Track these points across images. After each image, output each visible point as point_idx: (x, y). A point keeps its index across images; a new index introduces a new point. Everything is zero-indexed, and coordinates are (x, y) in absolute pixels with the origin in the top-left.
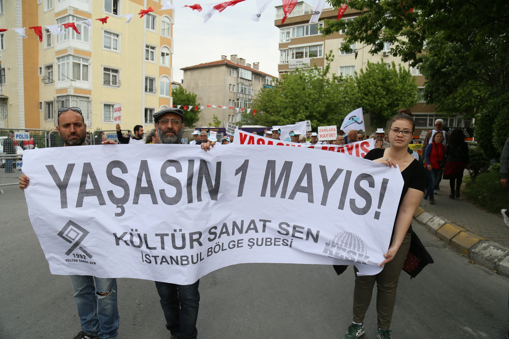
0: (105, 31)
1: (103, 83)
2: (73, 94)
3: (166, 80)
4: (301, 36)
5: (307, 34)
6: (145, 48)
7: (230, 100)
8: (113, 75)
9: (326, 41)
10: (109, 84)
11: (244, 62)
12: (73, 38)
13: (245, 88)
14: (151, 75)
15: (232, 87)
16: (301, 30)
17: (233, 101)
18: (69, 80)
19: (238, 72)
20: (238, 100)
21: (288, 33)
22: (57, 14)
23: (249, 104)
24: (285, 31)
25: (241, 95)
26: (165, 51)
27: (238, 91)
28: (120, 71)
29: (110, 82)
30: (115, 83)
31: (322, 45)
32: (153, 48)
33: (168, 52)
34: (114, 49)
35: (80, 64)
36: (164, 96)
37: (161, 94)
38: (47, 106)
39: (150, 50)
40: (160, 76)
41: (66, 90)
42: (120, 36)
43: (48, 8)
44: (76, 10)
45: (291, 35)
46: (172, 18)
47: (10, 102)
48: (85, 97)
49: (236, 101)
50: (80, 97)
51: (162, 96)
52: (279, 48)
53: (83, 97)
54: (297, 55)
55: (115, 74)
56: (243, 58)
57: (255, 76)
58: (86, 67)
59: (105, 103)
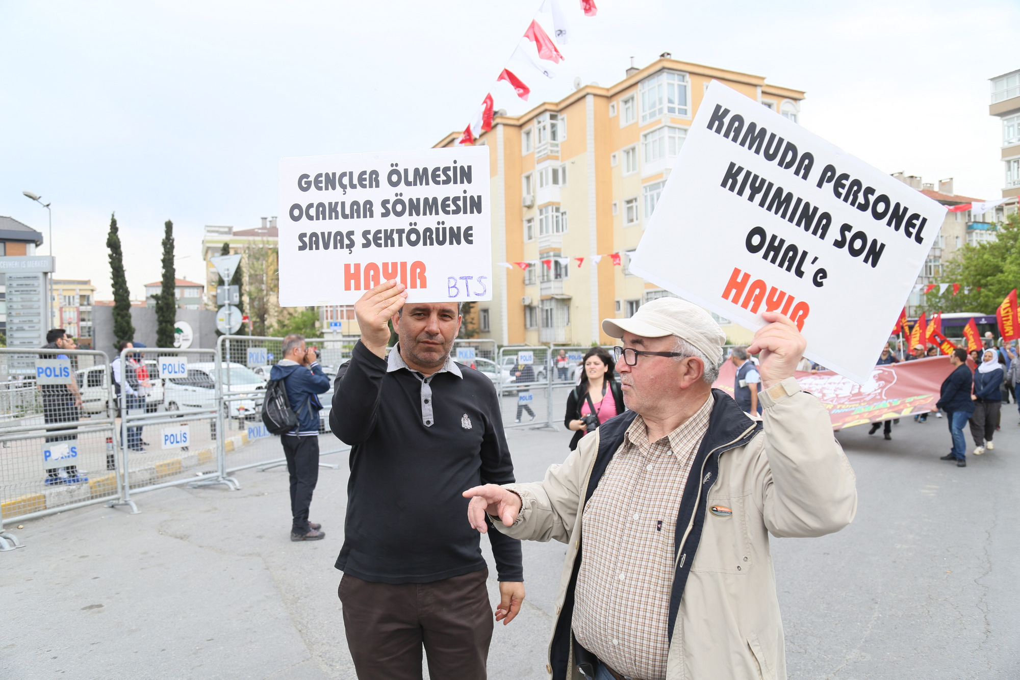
11: (920, 181)
22: (644, 180)
23: (935, 266)
38: (629, 306)
43: (628, 171)
47: (574, 303)
52: (1003, 157)
56: (915, 175)
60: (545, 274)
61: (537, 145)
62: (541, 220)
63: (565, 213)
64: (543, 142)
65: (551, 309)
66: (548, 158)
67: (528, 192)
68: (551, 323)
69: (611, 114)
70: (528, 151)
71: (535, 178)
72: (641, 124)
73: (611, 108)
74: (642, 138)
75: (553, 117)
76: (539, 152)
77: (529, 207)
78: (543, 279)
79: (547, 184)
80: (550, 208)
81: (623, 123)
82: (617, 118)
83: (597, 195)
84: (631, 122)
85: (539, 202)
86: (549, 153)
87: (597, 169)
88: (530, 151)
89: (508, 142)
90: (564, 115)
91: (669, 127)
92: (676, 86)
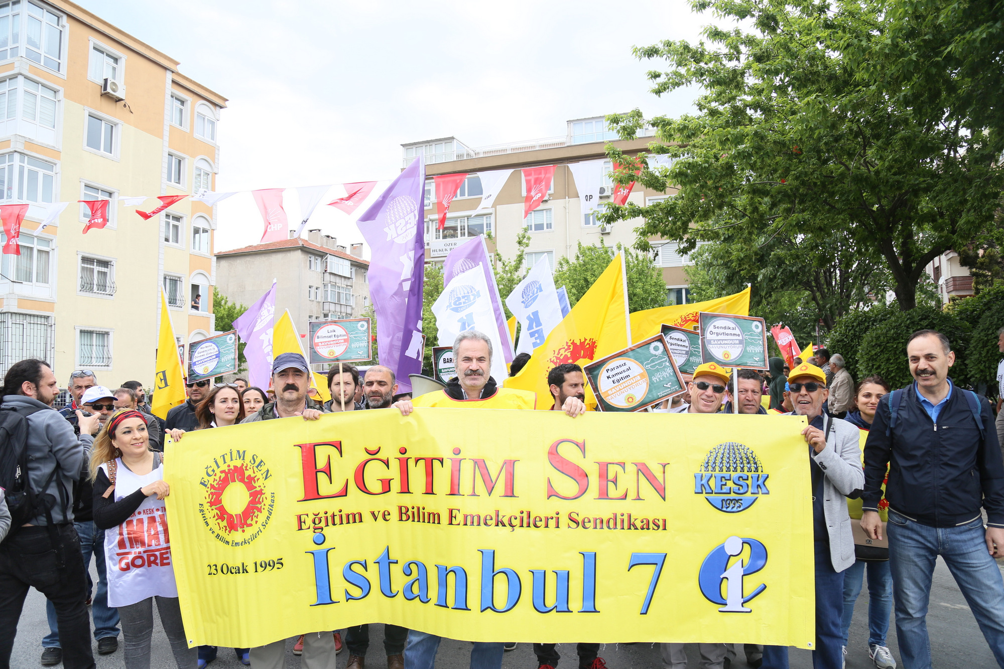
0: (88, 186)
1: (79, 288)
2: (14, 310)
3: (201, 281)
6: (164, 219)
7: (310, 317)
8: (99, 272)
9: (499, 207)
10: (91, 290)
11: (334, 243)
13: (339, 293)
14: (175, 273)
15: (313, 290)
17: (316, 318)
18: (7, 281)
19: (326, 262)
20: (326, 316)
21: (428, 192)
25: (332, 307)
26: (202, 224)
27: (326, 298)
28: (114, 263)
29: (92, 284)
30: (103, 287)
31: (491, 214)
32: (178, 219)
33: (207, 227)
39: (172, 222)
40: (190, 272)
42: (115, 196)
44: (29, 143)
46: (214, 162)
48: (41, 317)
50: (30, 315)
53: (37, 316)
54: (446, 232)
55: (103, 269)
56: (331, 235)
57: (356, 270)
58: (44, 255)
59: (83, 329)
91: (26, 78)
92: (44, 24)
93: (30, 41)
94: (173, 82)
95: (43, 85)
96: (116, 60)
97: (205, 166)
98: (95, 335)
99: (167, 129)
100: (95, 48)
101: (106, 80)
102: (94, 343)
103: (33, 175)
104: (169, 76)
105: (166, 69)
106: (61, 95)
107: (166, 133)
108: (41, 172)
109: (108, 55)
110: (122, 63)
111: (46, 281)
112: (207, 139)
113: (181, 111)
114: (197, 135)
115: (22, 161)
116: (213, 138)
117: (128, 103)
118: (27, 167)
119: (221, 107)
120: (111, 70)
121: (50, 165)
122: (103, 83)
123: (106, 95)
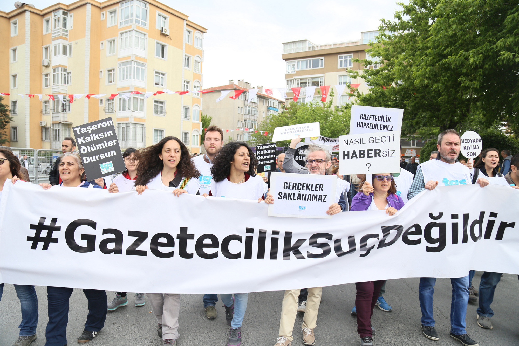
0: (156, 72)
1: (154, 113)
2: (133, 122)
3: (197, 108)
4: (305, 68)
5: (310, 67)
6: (183, 83)
7: (238, 121)
8: (160, 106)
9: (326, 73)
10: (158, 113)
11: (250, 85)
12: (134, 78)
13: (251, 110)
14: (187, 105)
15: (240, 109)
16: (305, 63)
17: (241, 121)
18: (130, 111)
19: (246, 96)
20: (245, 121)
21: (294, 65)
22: (119, 59)
23: (255, 124)
24: (291, 64)
25: (248, 117)
26: (197, 84)
27: (246, 112)
28: (165, 102)
29: (158, 111)
30: (161, 112)
31: (323, 77)
32: (188, 82)
33: (199, 85)
34: (161, 85)
35: (138, 98)
36: (195, 121)
37: (193, 120)
39: (186, 84)
40: (193, 105)
41: (127, 119)
42: (166, 75)
43: (110, 53)
44: (137, 57)
45: (296, 67)
46: (202, 57)
48: (141, 124)
49: (244, 122)
50: (138, 124)
51: (194, 121)
52: (286, 78)
53: (140, 124)
54: (301, 84)
55: (161, 105)
56: (248, 82)
57: (259, 99)
58: (142, 100)
59: (155, 129)
60: (56, 108)
61: (53, 29)
62: (54, 75)
63: (70, 73)
64: (57, 28)
65: (59, 130)
66: (60, 38)
67: (47, 57)
68: (59, 138)
69: (102, 19)
70: (47, 31)
71: (52, 49)
72: (119, 26)
73: (102, 15)
74: (119, 35)
75: (64, 13)
76: (54, 34)
77: (47, 67)
78: (54, 111)
79: (59, 54)
80: (60, 69)
81: (108, 25)
82: (105, 21)
83: (90, 64)
84: (113, 24)
85: (53, 64)
86: (61, 35)
87: (91, 49)
88: (48, 33)
89: (33, 24)
90: (72, 14)
91: (136, 31)
92: (141, 9)
93: (137, 16)
94: (187, 24)
95: (141, 33)
96: (165, 18)
97: (198, 59)
98: (159, 131)
99: (184, 45)
100: (158, 15)
101: (162, 28)
102: (159, 134)
103: (138, 69)
104: (185, 22)
105: (184, 19)
106: (147, 36)
107: (184, 47)
108: (141, 68)
109: (163, 17)
110: (168, 19)
111: (142, 110)
112: (199, 47)
113: (189, 36)
114: (195, 46)
115: (134, 64)
116: (201, 47)
117: (170, 36)
118: (136, 66)
119: (204, 33)
120: (163, 23)
121: (143, 65)
122: (161, 29)
123: (163, 34)
